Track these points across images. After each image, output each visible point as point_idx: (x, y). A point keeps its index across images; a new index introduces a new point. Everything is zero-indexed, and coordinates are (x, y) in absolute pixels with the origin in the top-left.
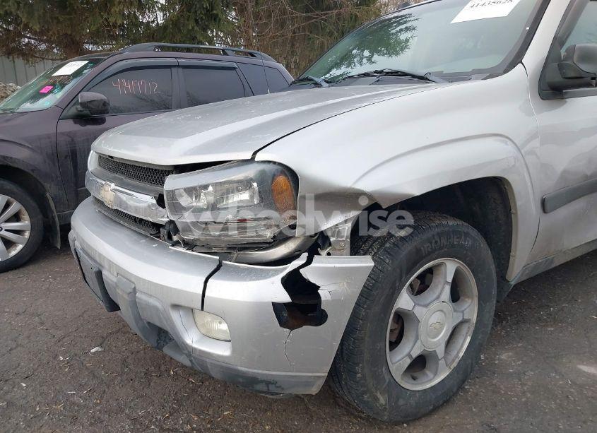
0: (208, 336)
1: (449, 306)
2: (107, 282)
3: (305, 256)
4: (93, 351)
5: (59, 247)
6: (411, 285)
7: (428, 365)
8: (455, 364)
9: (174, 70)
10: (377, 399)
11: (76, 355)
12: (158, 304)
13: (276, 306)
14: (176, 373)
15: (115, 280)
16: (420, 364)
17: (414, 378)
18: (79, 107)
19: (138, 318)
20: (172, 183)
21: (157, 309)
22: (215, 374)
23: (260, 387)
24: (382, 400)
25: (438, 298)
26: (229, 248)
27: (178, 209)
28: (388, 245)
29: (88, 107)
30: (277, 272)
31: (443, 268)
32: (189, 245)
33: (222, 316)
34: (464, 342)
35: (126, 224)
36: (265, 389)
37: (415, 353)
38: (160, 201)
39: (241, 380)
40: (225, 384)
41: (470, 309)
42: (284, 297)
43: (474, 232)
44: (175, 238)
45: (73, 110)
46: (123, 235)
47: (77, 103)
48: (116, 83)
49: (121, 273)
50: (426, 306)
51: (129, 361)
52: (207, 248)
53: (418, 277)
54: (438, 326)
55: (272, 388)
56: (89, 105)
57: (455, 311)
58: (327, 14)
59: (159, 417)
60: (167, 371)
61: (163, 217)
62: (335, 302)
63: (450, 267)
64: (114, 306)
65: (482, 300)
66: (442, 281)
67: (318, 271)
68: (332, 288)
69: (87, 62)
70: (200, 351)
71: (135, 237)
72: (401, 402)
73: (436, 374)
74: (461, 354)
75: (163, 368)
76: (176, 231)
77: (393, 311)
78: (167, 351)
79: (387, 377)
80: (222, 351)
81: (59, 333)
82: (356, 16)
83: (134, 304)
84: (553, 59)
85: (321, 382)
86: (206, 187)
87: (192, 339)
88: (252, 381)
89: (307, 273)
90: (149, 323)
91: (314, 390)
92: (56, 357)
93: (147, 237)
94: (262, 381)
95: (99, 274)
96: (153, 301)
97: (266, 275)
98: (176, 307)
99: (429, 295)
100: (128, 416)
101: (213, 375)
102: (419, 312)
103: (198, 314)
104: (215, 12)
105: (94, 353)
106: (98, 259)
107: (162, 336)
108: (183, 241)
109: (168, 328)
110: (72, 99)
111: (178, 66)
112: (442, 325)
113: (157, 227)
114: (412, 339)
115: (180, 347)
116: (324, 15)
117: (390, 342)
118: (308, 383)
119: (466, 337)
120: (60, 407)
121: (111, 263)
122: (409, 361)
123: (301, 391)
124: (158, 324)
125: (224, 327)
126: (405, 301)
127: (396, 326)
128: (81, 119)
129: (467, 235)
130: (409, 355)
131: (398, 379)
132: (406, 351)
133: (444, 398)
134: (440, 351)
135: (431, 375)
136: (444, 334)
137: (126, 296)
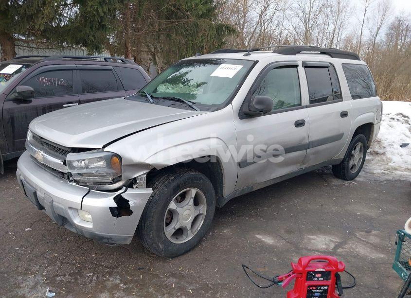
0: (84, 220)
1: (193, 208)
2: (39, 198)
3: (124, 188)
4: (26, 230)
5: (3, 174)
6: (176, 199)
7: (184, 233)
8: (196, 233)
9: (74, 71)
10: (159, 246)
11: (18, 232)
12: (63, 207)
13: (111, 208)
14: (69, 240)
15: (43, 196)
16: (179, 232)
17: (177, 239)
18: (17, 94)
19: (54, 212)
20: (70, 157)
21: (62, 209)
22: (87, 236)
23: (105, 241)
24: (161, 247)
25: (188, 204)
26: (94, 184)
27: (72, 167)
28: (166, 183)
29: (22, 95)
30: (112, 195)
31: (190, 192)
32: (77, 182)
33: (89, 212)
34: (200, 224)
35: (48, 170)
36: (107, 241)
37: (177, 228)
38: (65, 163)
39: (97, 238)
40: (91, 240)
41: (203, 209)
42: (114, 205)
43: (204, 177)
44: (71, 179)
45: (13, 96)
46: (47, 176)
47: (15, 92)
48: (39, 79)
49: (46, 193)
50: (182, 208)
51: (46, 234)
52: (85, 184)
53: (179, 195)
54: (187, 216)
55: (110, 241)
56: (22, 93)
57: (195, 209)
58: (180, 21)
59: (61, 258)
60: (66, 239)
61: (66, 170)
62: (136, 207)
63: (193, 192)
64: (41, 208)
65: (208, 205)
66: (190, 197)
67: (129, 195)
68: (134, 201)
69: (21, 66)
70: (80, 226)
71: (53, 177)
72: (170, 248)
73: (187, 237)
74: (199, 229)
75: (63, 237)
76: (71, 175)
77: (168, 209)
78: (66, 226)
79: (164, 238)
80: (89, 226)
81: (8, 221)
82: (198, 24)
83: (52, 206)
84: (247, 100)
85: (131, 239)
86: (84, 160)
87: (77, 221)
88: (101, 238)
89: (124, 196)
90: (58, 215)
91: (128, 242)
92: (7, 233)
93: (58, 177)
94: (106, 238)
95: (35, 193)
96: (60, 206)
97: (107, 196)
98: (70, 208)
99: (184, 203)
100: (46, 259)
101: (86, 236)
102: (179, 210)
103: (80, 211)
104: (103, 23)
105: (27, 231)
106: (34, 186)
107: (64, 220)
108: (74, 180)
109: (67, 217)
110: (13, 89)
111: (77, 69)
112: (189, 215)
113: (63, 174)
114: (176, 221)
115: (72, 225)
116: (178, 22)
117: (166, 223)
118: (125, 239)
119: (201, 221)
120: (12, 255)
121: (41, 189)
122: (174, 231)
123: (124, 243)
124: (62, 215)
125: (90, 216)
126: (173, 205)
127: (170, 216)
128: (17, 101)
129: (201, 179)
130: (174, 228)
131: (169, 238)
132: (173, 226)
133: (190, 248)
134: (189, 227)
135: (185, 237)
136: (191, 219)
137: (49, 204)
